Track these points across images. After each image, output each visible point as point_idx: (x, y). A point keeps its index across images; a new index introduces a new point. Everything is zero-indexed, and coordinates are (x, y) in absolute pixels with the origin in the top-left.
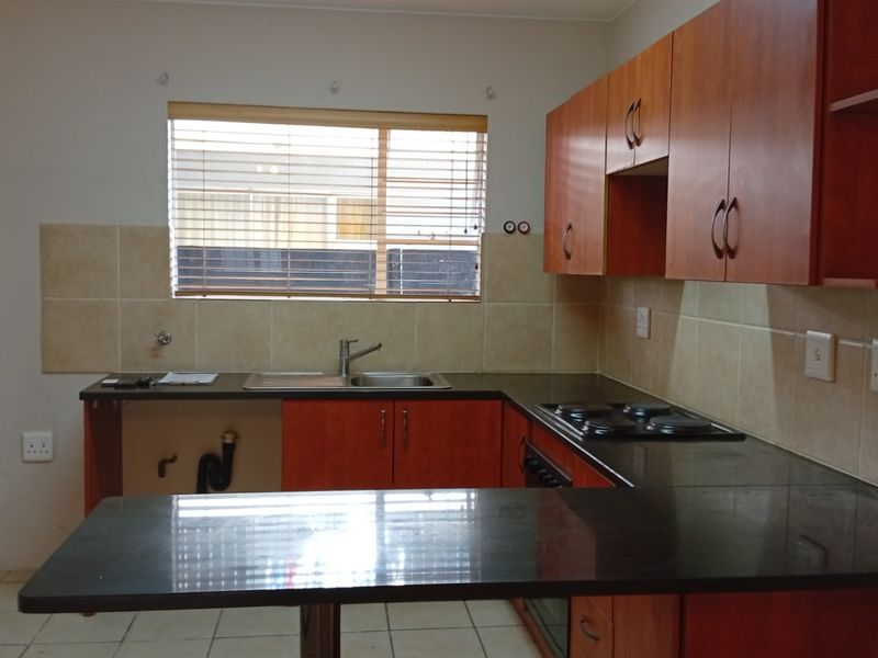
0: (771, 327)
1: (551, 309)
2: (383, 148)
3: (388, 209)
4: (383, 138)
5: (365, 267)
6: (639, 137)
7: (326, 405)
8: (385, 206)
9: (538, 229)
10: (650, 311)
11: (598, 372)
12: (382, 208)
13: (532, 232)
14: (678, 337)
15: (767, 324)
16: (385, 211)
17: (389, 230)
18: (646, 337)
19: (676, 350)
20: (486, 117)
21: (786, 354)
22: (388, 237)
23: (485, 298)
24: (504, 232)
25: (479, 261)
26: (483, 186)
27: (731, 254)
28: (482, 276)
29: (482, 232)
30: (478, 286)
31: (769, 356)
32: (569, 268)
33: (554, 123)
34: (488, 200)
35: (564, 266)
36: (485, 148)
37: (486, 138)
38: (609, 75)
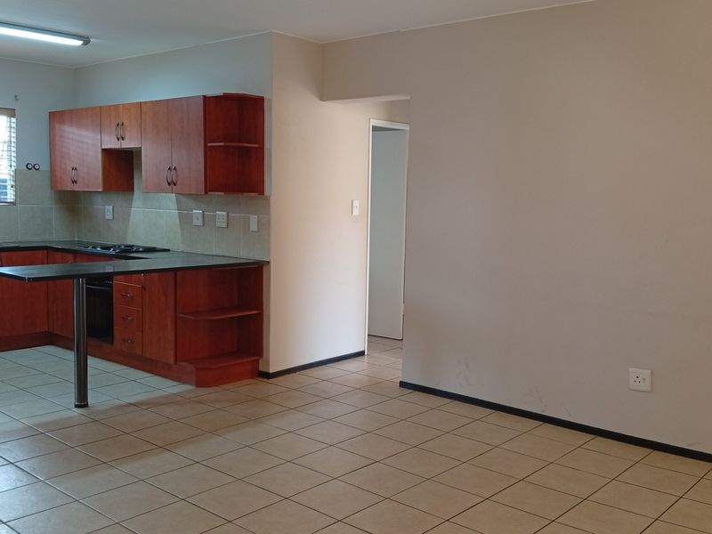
0: (178, 210)
1: (52, 208)
6: (123, 136)
9: (45, 167)
10: (113, 207)
11: (76, 239)
13: (41, 169)
14: (132, 218)
15: (176, 209)
18: (111, 218)
19: (131, 223)
20: (14, 109)
21: (184, 219)
23: (18, 202)
24: (25, 171)
25: (13, 183)
26: (13, 144)
27: (175, 184)
28: (16, 191)
29: (13, 168)
30: (13, 197)
31: (177, 220)
32: (76, 188)
33: (56, 117)
34: (18, 152)
35: (70, 187)
36: (13, 125)
37: (13, 120)
38: (100, 107)
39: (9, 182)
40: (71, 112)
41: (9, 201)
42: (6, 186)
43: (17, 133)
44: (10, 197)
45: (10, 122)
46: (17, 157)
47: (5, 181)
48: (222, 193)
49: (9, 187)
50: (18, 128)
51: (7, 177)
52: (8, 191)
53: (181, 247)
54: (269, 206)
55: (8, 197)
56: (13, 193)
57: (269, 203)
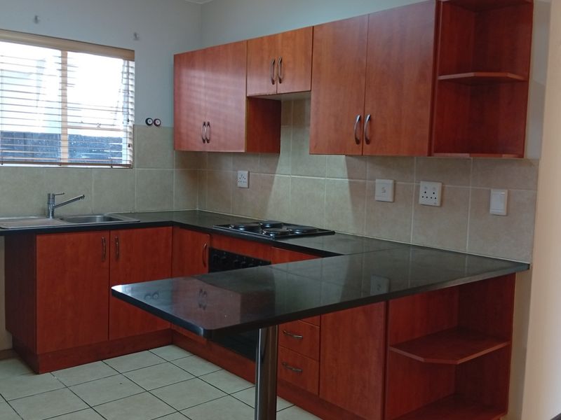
0: (349, 178)
1: (172, 172)
2: (64, 63)
3: (68, 105)
4: (64, 57)
5: (52, 144)
6: (281, 77)
7: (66, 236)
8: (67, 103)
9: (167, 122)
10: (249, 172)
11: (197, 209)
12: (65, 104)
13: (162, 125)
14: (274, 186)
15: (347, 176)
16: (66, 106)
17: (69, 119)
18: (247, 186)
19: (273, 193)
20: (133, 51)
21: (359, 191)
22: (69, 124)
23: (135, 165)
24: (144, 127)
25: (131, 142)
26: (131, 94)
27: (368, 142)
28: (133, 152)
29: (131, 124)
30: (129, 158)
31: (347, 192)
32: (208, 148)
33: (183, 61)
34: (136, 104)
35: (200, 147)
36: (131, 71)
37: (132, 64)
38: (247, 41)
39: (124, 141)
40: (205, 51)
41: (124, 163)
42: (121, 146)
43: (136, 81)
44: (126, 157)
45: (128, 66)
46: (136, 110)
47: (120, 140)
48: (466, 155)
49: (125, 146)
50: (137, 75)
51: (122, 135)
52: (124, 152)
53: (351, 230)
54: (537, 177)
55: (124, 158)
56: (129, 153)
57: (537, 171)
